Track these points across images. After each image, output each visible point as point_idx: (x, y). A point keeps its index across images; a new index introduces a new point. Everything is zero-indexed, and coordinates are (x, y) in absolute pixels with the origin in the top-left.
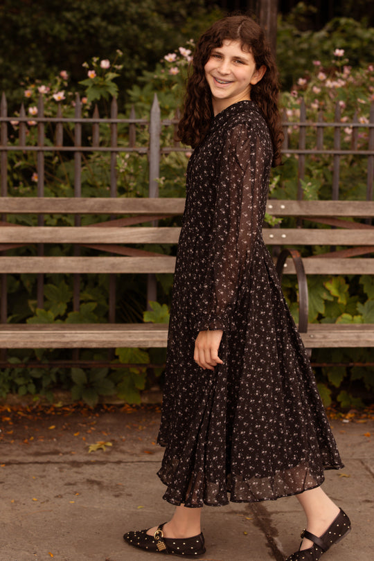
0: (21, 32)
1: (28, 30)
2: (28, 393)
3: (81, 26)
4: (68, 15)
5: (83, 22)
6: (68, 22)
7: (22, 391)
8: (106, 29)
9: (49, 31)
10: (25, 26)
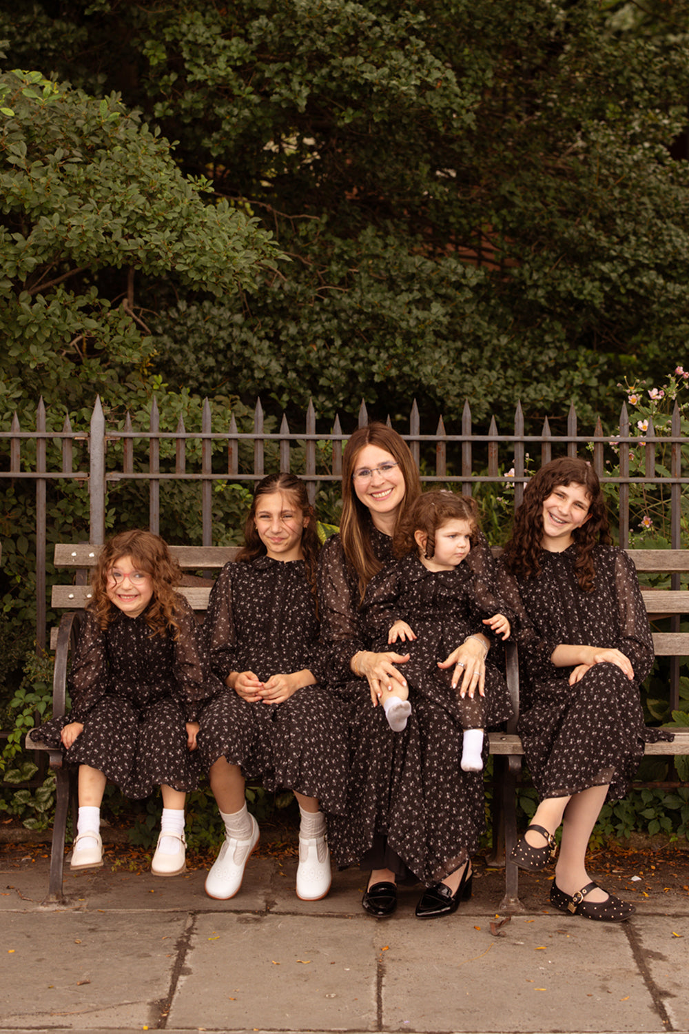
0: (530, 295)
1: (541, 292)
2: (662, 830)
3: (624, 284)
4: (605, 268)
5: (627, 278)
6: (605, 279)
7: (653, 828)
8: (664, 288)
9: (575, 293)
10: (536, 286)
